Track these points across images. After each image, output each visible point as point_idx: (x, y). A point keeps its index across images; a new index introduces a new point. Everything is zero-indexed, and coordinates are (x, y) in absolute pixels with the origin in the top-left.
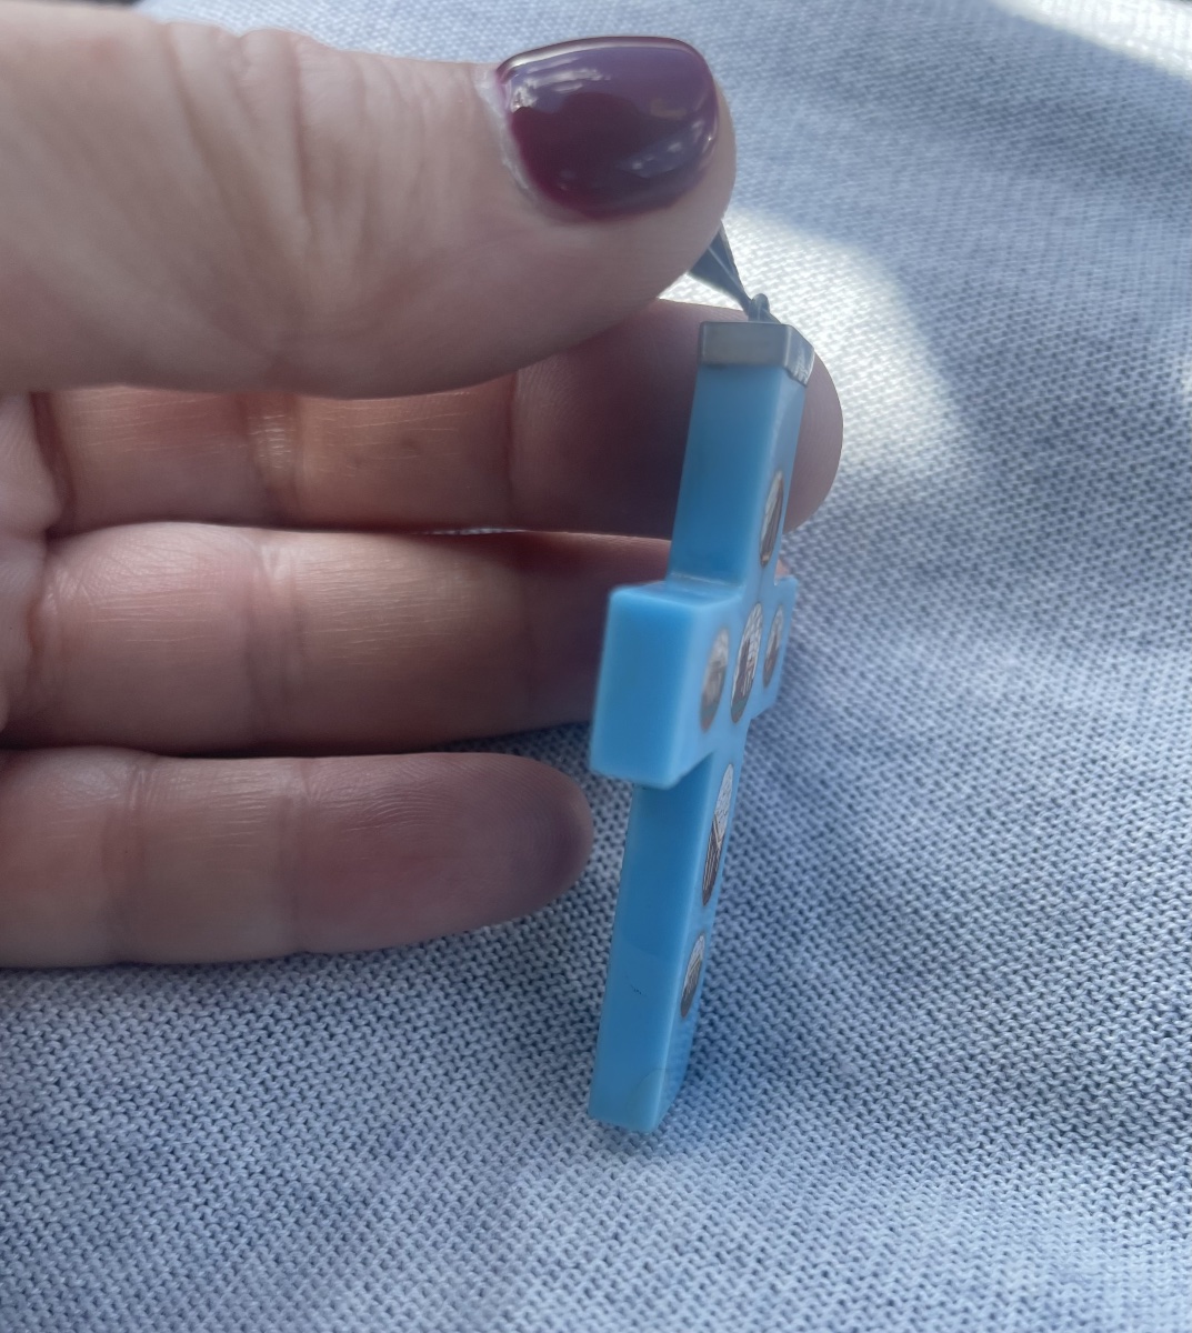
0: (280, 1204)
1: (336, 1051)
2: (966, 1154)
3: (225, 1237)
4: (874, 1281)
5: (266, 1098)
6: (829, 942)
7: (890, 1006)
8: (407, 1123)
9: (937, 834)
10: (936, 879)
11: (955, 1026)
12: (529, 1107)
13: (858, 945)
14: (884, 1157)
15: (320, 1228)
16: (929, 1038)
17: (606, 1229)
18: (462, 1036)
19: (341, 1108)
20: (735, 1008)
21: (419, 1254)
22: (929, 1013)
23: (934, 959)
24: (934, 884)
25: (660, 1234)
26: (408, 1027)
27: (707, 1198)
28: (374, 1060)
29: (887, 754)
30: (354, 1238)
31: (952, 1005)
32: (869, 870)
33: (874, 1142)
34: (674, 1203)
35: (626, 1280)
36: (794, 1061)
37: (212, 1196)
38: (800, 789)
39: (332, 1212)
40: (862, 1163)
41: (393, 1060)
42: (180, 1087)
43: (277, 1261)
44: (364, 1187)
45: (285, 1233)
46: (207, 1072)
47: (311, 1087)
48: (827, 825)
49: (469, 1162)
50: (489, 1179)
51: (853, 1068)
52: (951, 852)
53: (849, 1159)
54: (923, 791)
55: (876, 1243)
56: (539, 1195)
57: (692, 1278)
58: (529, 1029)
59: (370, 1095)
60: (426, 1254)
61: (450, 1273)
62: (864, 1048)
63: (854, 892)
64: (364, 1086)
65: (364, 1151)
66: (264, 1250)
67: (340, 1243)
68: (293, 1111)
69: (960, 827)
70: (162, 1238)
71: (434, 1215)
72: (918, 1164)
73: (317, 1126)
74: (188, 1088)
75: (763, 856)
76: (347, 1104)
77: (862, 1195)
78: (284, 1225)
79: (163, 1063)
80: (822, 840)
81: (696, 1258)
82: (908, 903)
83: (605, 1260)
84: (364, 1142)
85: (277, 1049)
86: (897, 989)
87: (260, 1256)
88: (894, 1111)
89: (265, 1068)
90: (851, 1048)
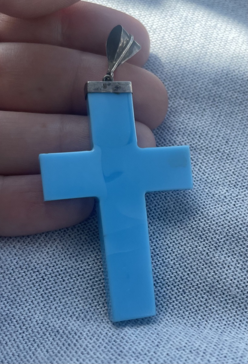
0: (47, 334)
1: (65, 285)
3: (30, 344)
4: (241, 359)
5: (43, 299)
6: (227, 250)
13: (237, 251)
14: (244, 322)
15: (61, 341)
17: (154, 343)
19: (67, 304)
21: (94, 349)
25: (171, 345)
27: (187, 335)
28: (77, 289)
30: (72, 345)
32: (240, 226)
33: (241, 317)
34: (176, 337)
35: (161, 358)
36: (216, 289)
37: (25, 330)
38: (217, 199)
39: (65, 337)
40: (237, 325)
41: (84, 289)
42: (15, 295)
43: (47, 351)
44: (75, 329)
45: (49, 343)
46: (23, 291)
47: (57, 297)
48: (226, 211)
51: (235, 292)
53: (233, 323)
55: (241, 348)
57: (182, 358)
59: (76, 300)
60: (96, 350)
61: (104, 355)
62: (239, 286)
63: (236, 233)
65: (74, 318)
66: (43, 348)
67: (68, 346)
68: (51, 304)
70: (9, 343)
71: (98, 338)
73: (59, 309)
74: (17, 296)
75: (205, 221)
76: (69, 302)
77: (237, 335)
78: (49, 340)
79: (9, 287)
80: (225, 216)
81: (183, 352)
83: (154, 352)
84: (75, 315)
85: (46, 284)
87: (41, 350)
89: (42, 290)
90: (234, 285)
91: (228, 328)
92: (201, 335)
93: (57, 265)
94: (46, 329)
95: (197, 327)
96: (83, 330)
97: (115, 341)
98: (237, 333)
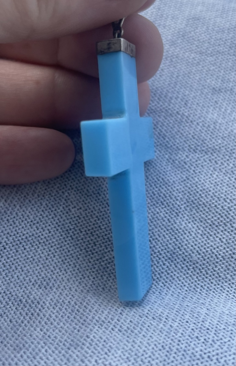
0: (10, 303)
1: (26, 253)
2: (232, 285)
4: (203, 323)
5: (4, 269)
6: (188, 216)
7: (207, 237)
8: (50, 277)
9: (222, 180)
10: (222, 195)
11: (228, 243)
12: (90, 273)
13: (197, 217)
14: (206, 287)
15: (24, 311)
16: (220, 248)
18: (67, 248)
19: (29, 272)
20: (157, 237)
21: (57, 319)
22: (220, 239)
23: (221, 221)
24: (221, 197)
26: (49, 246)
28: (39, 256)
29: (206, 152)
30: (35, 314)
31: (227, 236)
32: (200, 193)
33: (202, 282)
35: (124, 325)
36: (177, 256)
38: (177, 165)
39: (28, 305)
40: (198, 290)
41: (45, 256)
43: (11, 321)
44: (37, 298)
45: (12, 312)
47: (19, 265)
48: (186, 177)
49: (71, 291)
50: (78, 296)
51: (196, 258)
52: (227, 186)
53: (194, 289)
54: (218, 166)
55: (203, 313)
56: (95, 302)
57: (145, 324)
58: (89, 246)
59: (38, 268)
60: (60, 319)
61: (68, 325)
62: (199, 252)
63: (196, 200)
64: (36, 265)
65: (37, 286)
66: (6, 318)
67: (31, 316)
68: (13, 273)
69: (229, 178)
71: (61, 307)
72: (216, 289)
73: (21, 277)
75: (166, 187)
76: (30, 270)
77: (198, 300)
78: (12, 310)
80: (185, 182)
81: (146, 318)
82: (213, 203)
83: (118, 320)
84: (37, 283)
85: (7, 253)
86: (209, 231)
88: (209, 272)
89: (4, 259)
90: (195, 251)
91: (189, 293)
92: (163, 302)
93: (18, 233)
94: (8, 298)
95: (158, 293)
96: (45, 299)
97: (78, 310)
98: (198, 298)
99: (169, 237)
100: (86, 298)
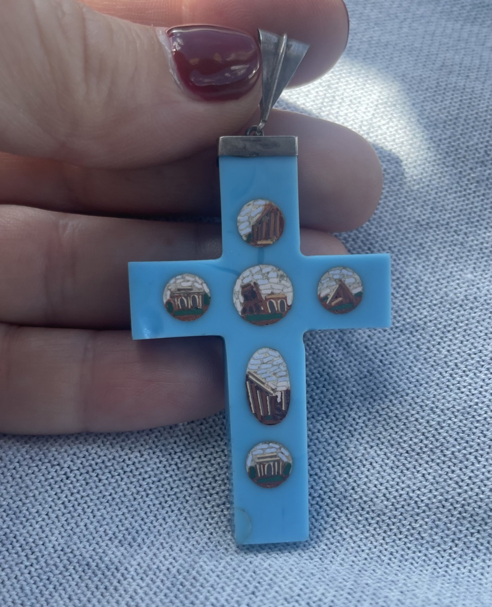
0: (71, 567)
1: (102, 488)
2: (442, 553)
3: (41, 584)
5: (65, 511)
6: (369, 436)
7: (402, 472)
8: (139, 529)
9: (429, 377)
10: (428, 402)
11: (437, 483)
12: (205, 525)
13: (384, 438)
14: (398, 555)
15: (93, 582)
16: (423, 490)
17: (248, 589)
18: (169, 484)
19: (104, 519)
20: (318, 471)
21: (147, 599)
22: (423, 475)
23: (426, 446)
24: (426, 405)
25: (277, 592)
26: (140, 477)
27: (302, 575)
28: (122, 494)
29: (401, 331)
30: (111, 589)
31: (436, 471)
32: (391, 397)
33: (392, 547)
34: (284, 577)
36: (350, 502)
37: (34, 562)
38: (353, 350)
39: (99, 573)
40: (386, 559)
41: (132, 494)
42: (20, 503)
43: (70, 598)
44: (116, 560)
45: (73, 583)
46: (34, 496)
47: (89, 507)
48: (368, 371)
49: (172, 550)
50: (184, 560)
51: (381, 506)
52: (436, 387)
53: (379, 557)
54: (421, 353)
55: (393, 599)
56: (211, 570)
58: (205, 481)
59: (120, 513)
60: (151, 599)
62: (388, 495)
63: (383, 409)
64: (117, 508)
65: (116, 542)
66: (63, 592)
67: (104, 591)
68: (79, 519)
69: (441, 373)
70: (8, 583)
71: (154, 578)
72: (416, 559)
73: (91, 527)
74: (24, 504)
75: (333, 388)
76: (107, 516)
77: (386, 576)
78: (73, 579)
79: (11, 490)
80: (366, 380)
82: (412, 415)
84: (116, 537)
85: (71, 486)
86: (406, 462)
87: (60, 595)
88: (403, 530)
89: (64, 496)
90: (380, 495)
91: (370, 563)
92: (325, 575)
93: (90, 455)
94: (68, 560)
95: (318, 560)
96: (129, 563)
97: (182, 584)
98: (385, 572)
99: (337, 471)
100: (196, 563)
